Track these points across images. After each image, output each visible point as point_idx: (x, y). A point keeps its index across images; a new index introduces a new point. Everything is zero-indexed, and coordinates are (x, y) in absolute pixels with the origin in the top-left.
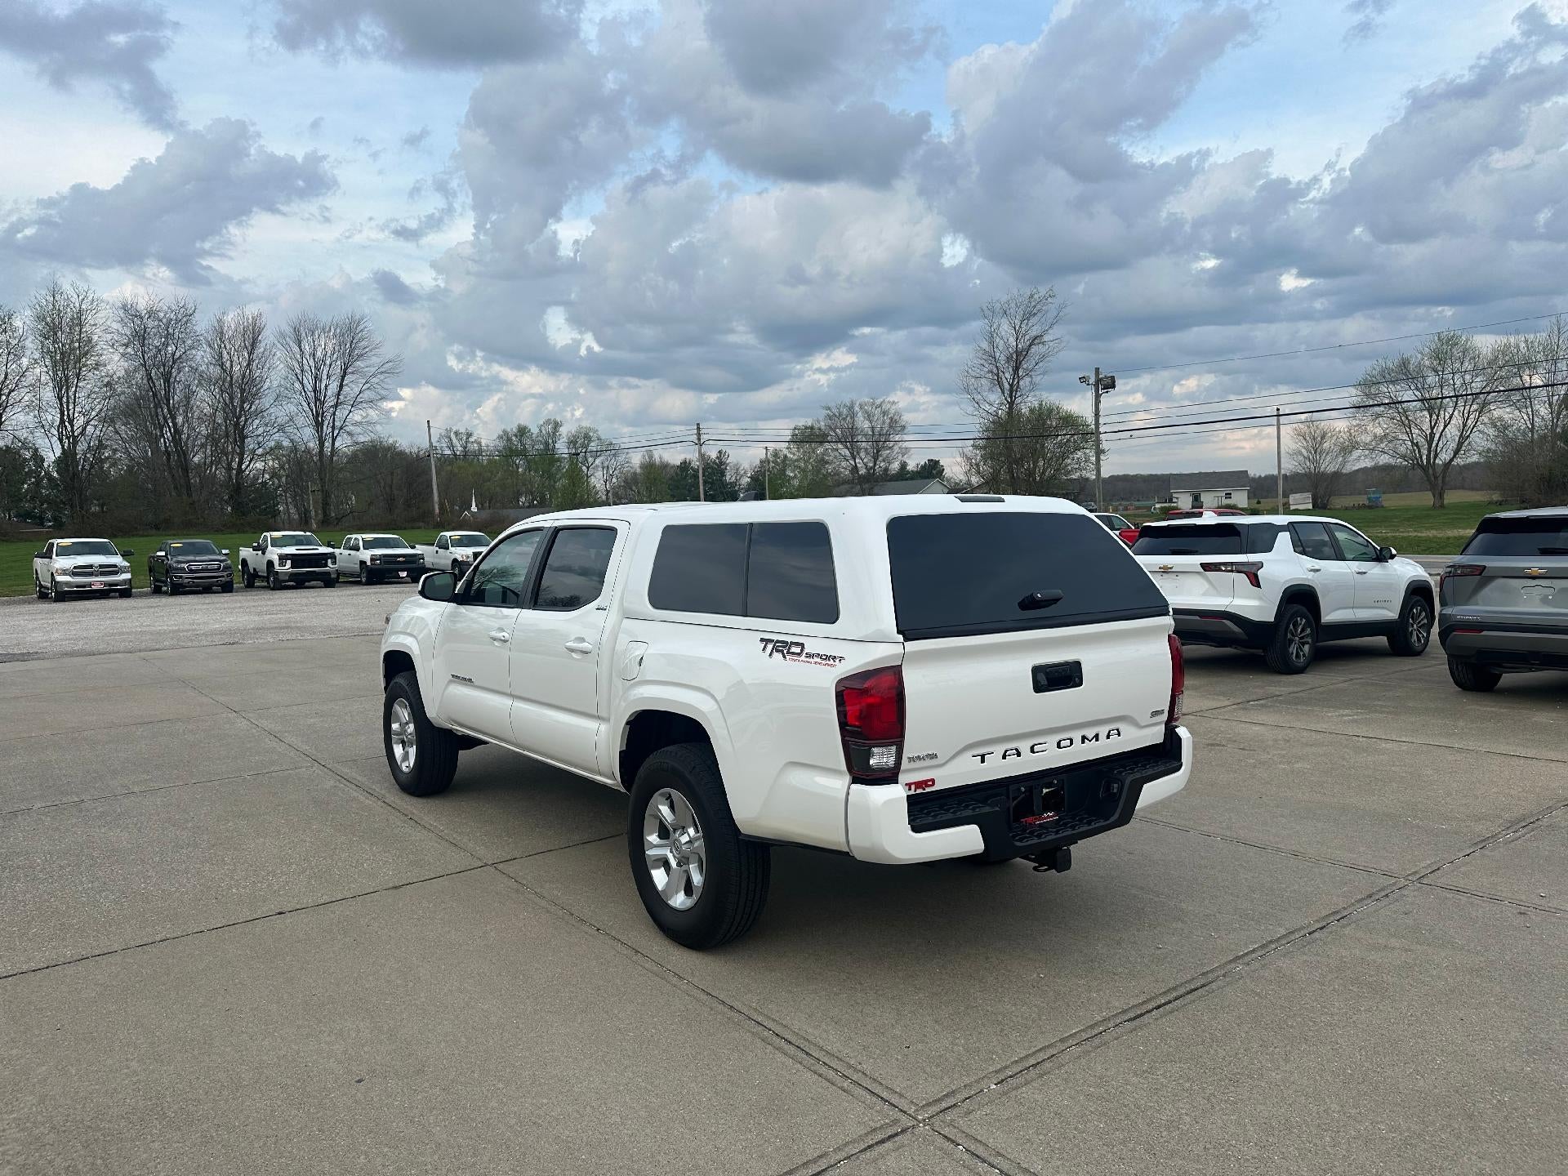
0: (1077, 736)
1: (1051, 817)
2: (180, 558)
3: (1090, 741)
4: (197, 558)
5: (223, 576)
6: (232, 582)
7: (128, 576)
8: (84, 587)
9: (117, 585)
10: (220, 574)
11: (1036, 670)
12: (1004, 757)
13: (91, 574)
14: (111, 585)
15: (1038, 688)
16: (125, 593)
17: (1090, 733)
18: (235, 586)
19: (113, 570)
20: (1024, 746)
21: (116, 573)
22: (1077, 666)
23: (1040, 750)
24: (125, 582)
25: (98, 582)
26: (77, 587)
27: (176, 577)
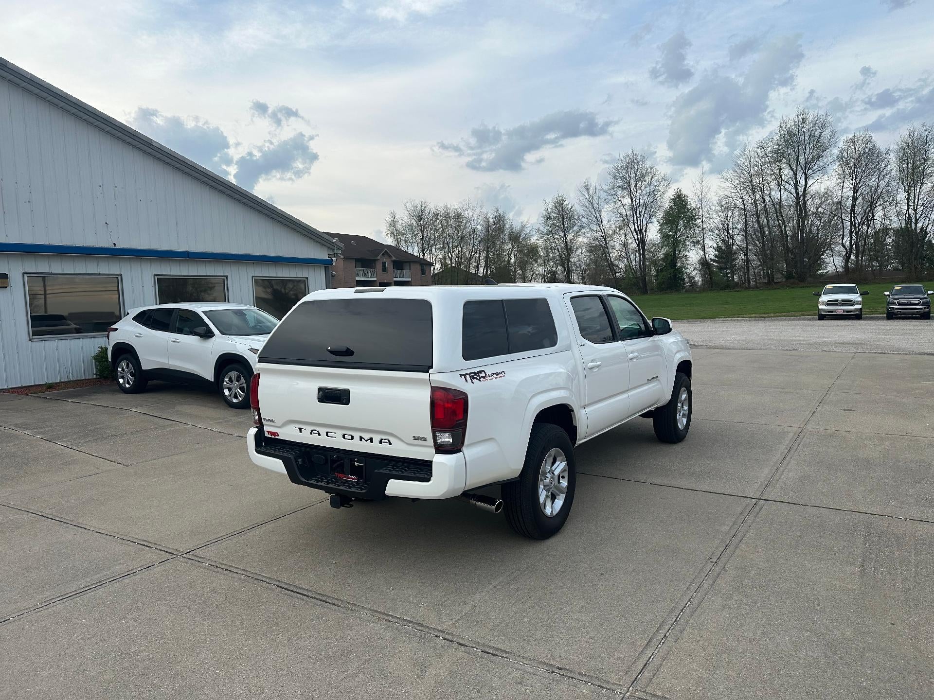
0: (357, 435)
1: (353, 479)
2: (896, 297)
3: (366, 441)
4: (905, 297)
5: (922, 309)
6: (930, 312)
7: (860, 307)
8: (832, 312)
9: (851, 312)
10: (919, 307)
11: (320, 389)
12: (311, 433)
13: (836, 305)
14: (847, 312)
15: (321, 400)
16: (858, 316)
17: (366, 436)
18: (931, 315)
19: (850, 303)
20: (323, 431)
21: (851, 305)
22: (347, 393)
23: (331, 436)
24: (856, 310)
25: (840, 309)
26: (828, 312)
27: (890, 308)
